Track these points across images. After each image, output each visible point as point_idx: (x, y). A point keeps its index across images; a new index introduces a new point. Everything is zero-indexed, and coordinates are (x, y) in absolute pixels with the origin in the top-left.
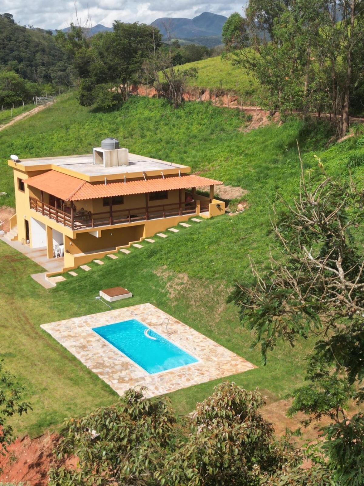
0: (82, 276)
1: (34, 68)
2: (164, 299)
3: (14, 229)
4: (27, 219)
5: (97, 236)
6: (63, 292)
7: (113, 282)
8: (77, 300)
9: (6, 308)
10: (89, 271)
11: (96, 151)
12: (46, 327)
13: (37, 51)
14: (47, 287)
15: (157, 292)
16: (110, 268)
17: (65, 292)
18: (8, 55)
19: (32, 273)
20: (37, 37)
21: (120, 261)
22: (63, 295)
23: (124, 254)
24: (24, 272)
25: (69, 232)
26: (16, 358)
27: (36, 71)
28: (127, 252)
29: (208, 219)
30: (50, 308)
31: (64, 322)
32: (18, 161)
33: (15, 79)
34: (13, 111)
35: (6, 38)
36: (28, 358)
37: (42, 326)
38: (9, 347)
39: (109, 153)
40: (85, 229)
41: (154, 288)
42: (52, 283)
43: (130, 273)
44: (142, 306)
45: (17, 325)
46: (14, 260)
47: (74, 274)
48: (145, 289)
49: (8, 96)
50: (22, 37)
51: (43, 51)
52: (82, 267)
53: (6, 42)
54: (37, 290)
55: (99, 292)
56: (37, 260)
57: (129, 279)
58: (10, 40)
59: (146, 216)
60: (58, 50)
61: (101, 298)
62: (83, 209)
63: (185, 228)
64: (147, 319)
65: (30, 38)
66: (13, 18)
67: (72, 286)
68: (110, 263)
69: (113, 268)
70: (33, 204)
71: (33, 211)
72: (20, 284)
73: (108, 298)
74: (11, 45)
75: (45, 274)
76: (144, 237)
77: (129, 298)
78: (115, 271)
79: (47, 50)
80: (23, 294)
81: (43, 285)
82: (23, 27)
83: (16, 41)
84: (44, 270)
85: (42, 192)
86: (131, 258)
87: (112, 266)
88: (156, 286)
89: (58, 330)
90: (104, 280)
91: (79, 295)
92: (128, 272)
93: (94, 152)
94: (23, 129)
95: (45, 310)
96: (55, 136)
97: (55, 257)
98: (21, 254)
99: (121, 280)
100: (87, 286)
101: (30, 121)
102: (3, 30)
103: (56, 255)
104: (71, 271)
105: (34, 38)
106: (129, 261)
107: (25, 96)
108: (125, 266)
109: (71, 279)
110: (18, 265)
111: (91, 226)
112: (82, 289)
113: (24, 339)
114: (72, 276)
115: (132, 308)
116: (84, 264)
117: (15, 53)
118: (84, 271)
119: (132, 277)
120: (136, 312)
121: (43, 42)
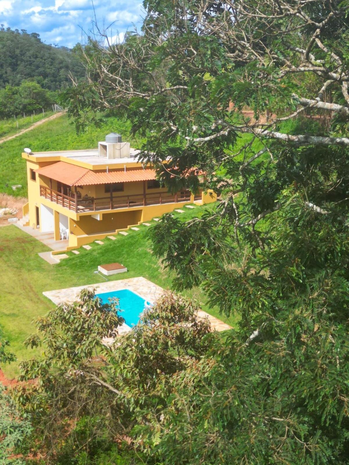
0: (84, 254)
1: (58, 83)
2: (156, 273)
3: (27, 216)
4: (38, 206)
5: (99, 219)
6: (65, 267)
7: (111, 259)
8: (77, 273)
9: (14, 279)
10: (90, 250)
11: (101, 145)
12: (47, 294)
13: (61, 68)
14: (52, 263)
15: (150, 267)
16: (109, 247)
17: (67, 267)
18: (34, 71)
19: (40, 252)
20: (62, 55)
21: (118, 241)
22: (66, 269)
23: (123, 235)
24: (32, 250)
25: (73, 215)
26: (19, 318)
27: (60, 86)
28: (125, 234)
29: (201, 206)
30: (53, 280)
31: (64, 290)
32: (31, 154)
33: (36, 89)
34: (33, 117)
35: (33, 55)
36: (29, 317)
37: (44, 293)
38: (13, 309)
39: (112, 146)
40: (88, 212)
41: (147, 264)
42: (57, 259)
43: (127, 252)
44: (135, 279)
45: (22, 292)
46: (24, 242)
47: (77, 252)
48: (140, 265)
49: (29, 104)
50: (47, 55)
51: (67, 67)
52: (85, 247)
53: (32, 59)
54: (42, 265)
55: (97, 267)
56: (45, 242)
57: (126, 256)
58: (36, 57)
59: (144, 202)
60: (80, 66)
61: (99, 272)
62: (87, 195)
63: (180, 213)
64: (138, 289)
65: (55, 56)
66: (40, 37)
67: (74, 262)
68: (109, 243)
69: (111, 247)
70: (43, 192)
71: (43, 198)
72: (28, 260)
73: (105, 272)
74: (37, 61)
75: (51, 252)
76: (142, 221)
77: (125, 272)
78: (113, 250)
79: (70, 66)
80: (30, 268)
81: (48, 261)
82: (49, 45)
83: (42, 58)
84: (50, 250)
85: (51, 180)
86: (128, 238)
87: (111, 245)
88: (149, 262)
89: (58, 297)
90: (103, 257)
91: (80, 270)
92: (125, 250)
93: (99, 146)
94: (41, 132)
95: (48, 281)
96: (70, 138)
97: (61, 239)
98: (31, 236)
99: (119, 257)
100: (87, 262)
101: (48, 125)
102: (30, 48)
103: (62, 237)
104: (74, 250)
105: (58, 55)
106: (126, 241)
107: (45, 104)
108: (122, 245)
109: (73, 256)
110: (28, 245)
111: (93, 210)
112: (82, 264)
113: (27, 303)
114: (75, 254)
115: (126, 281)
116: (87, 244)
117: (41, 69)
118: (86, 250)
119: (128, 255)
120: (129, 284)
121: (67, 59)
